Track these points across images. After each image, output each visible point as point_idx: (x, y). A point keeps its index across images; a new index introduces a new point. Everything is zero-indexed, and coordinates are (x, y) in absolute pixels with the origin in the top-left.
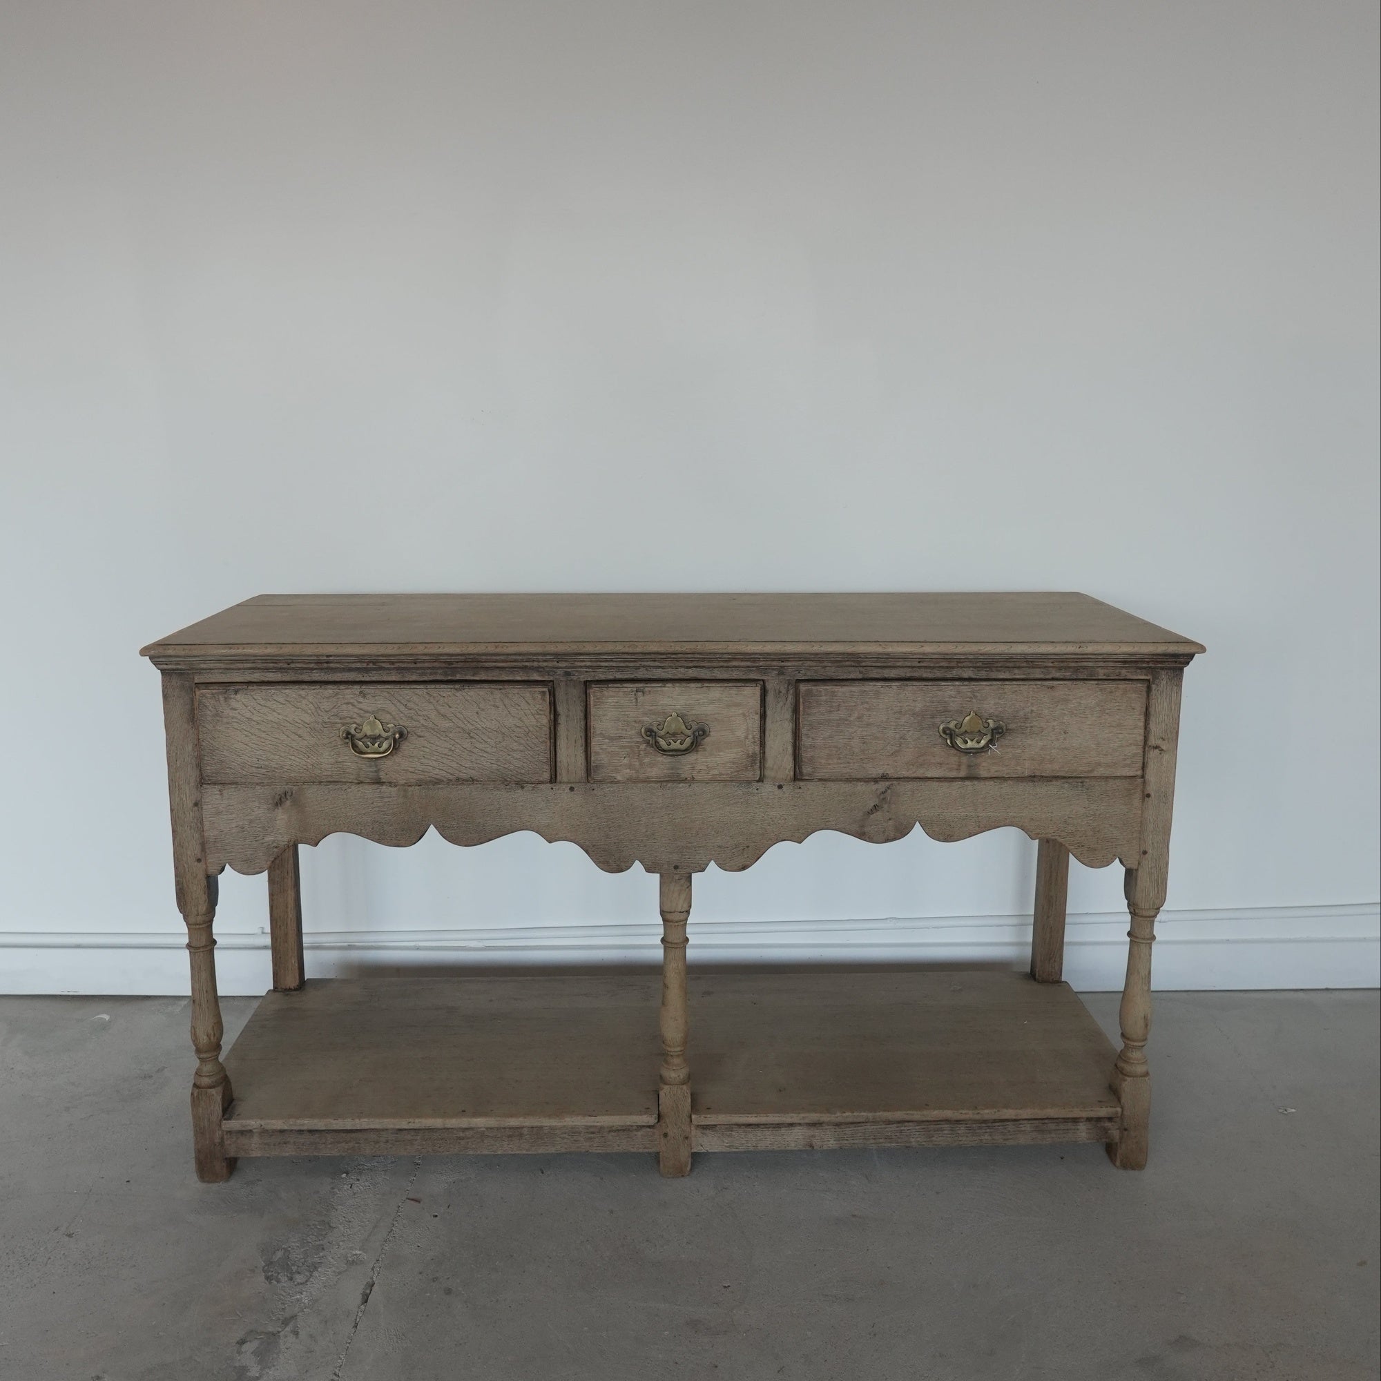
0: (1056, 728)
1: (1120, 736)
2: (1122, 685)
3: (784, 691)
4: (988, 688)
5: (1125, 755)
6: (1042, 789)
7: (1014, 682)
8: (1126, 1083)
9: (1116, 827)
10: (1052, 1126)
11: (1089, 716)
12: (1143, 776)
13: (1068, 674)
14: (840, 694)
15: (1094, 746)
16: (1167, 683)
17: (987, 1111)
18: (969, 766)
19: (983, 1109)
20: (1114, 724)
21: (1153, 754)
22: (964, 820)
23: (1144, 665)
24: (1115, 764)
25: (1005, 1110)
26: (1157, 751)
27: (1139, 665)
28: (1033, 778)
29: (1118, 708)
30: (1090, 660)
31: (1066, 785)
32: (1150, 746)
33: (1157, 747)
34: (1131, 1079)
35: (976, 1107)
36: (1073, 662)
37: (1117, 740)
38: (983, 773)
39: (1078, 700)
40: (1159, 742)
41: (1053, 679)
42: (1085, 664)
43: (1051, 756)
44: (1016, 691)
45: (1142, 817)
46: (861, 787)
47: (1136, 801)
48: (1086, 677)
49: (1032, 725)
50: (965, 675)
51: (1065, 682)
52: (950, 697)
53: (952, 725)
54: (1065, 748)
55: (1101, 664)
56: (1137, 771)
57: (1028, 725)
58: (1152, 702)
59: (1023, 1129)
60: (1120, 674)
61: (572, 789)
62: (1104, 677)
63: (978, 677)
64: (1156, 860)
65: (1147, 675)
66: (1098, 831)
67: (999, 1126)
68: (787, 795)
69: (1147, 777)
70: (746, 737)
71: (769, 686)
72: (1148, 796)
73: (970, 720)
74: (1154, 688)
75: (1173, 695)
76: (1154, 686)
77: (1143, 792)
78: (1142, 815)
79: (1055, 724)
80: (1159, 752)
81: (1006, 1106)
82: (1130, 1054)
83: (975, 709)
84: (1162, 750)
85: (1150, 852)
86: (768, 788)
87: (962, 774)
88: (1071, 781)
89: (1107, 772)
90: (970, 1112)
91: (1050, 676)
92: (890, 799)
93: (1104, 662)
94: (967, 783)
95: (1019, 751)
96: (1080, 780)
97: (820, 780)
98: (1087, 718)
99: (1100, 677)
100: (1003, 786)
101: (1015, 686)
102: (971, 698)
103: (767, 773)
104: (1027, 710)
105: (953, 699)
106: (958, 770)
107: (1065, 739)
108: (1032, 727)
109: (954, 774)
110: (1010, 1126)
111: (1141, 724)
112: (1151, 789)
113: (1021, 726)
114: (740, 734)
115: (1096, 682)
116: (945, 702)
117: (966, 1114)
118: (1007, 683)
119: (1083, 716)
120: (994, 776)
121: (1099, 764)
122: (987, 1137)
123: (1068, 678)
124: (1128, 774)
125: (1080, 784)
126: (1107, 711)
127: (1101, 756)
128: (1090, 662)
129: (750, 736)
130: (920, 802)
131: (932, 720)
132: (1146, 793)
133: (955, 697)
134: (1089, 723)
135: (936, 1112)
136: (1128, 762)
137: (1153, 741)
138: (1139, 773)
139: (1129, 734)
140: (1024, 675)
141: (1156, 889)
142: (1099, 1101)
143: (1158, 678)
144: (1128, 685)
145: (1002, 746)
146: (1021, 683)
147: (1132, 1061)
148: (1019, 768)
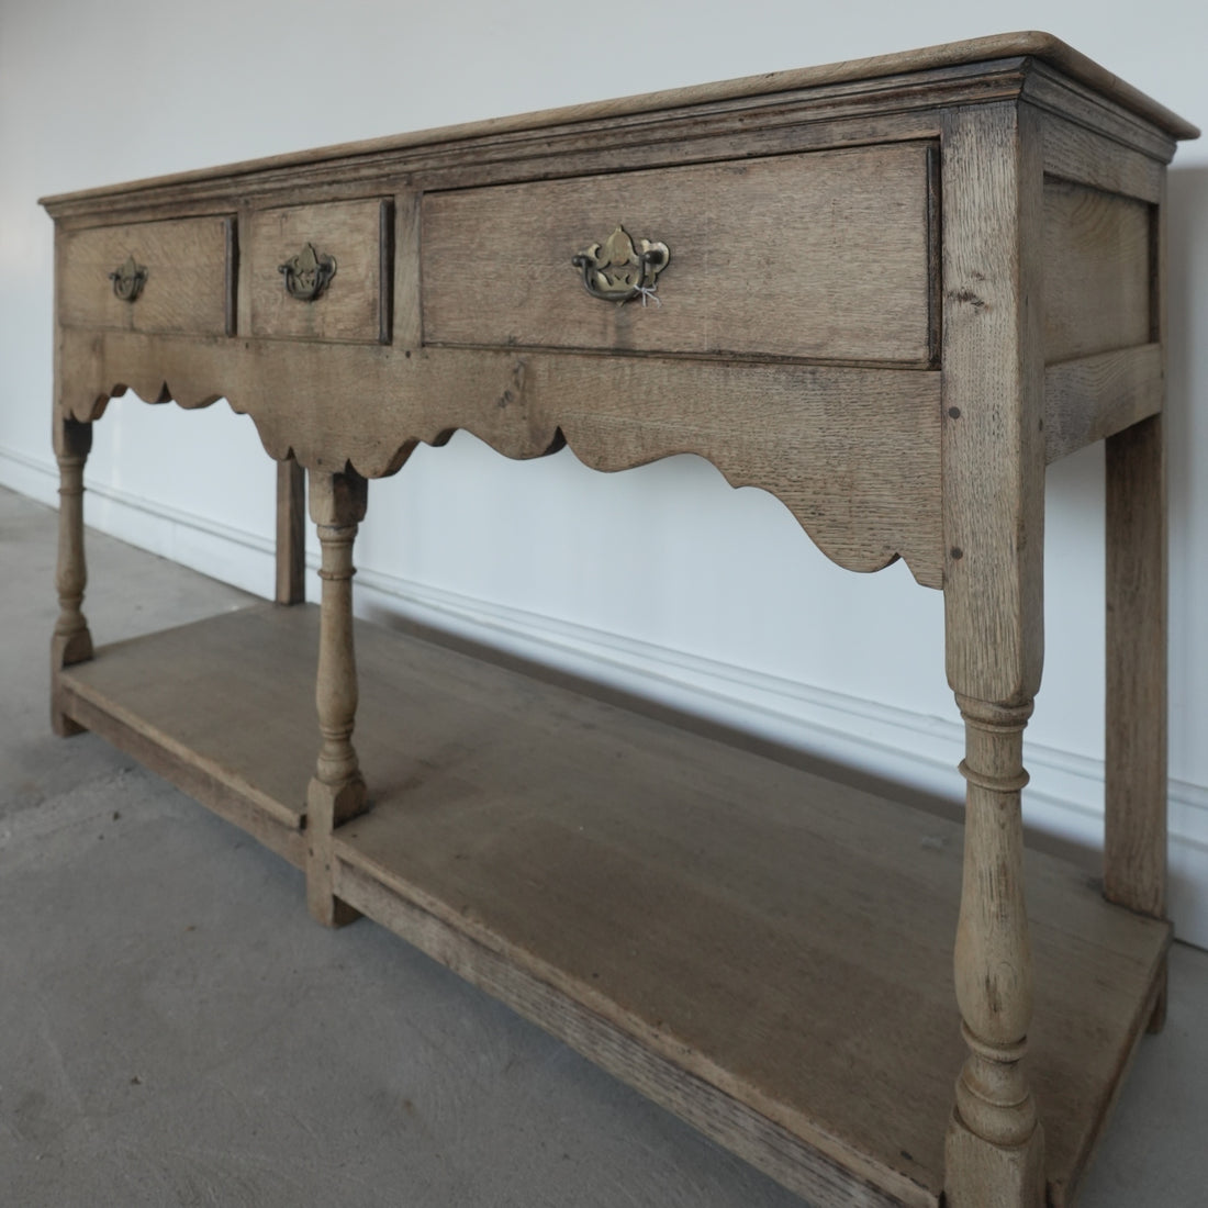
0: (752, 252)
1: (876, 268)
2: (871, 155)
3: (411, 209)
4: (640, 181)
5: (888, 312)
6: (744, 382)
7: (683, 168)
8: (954, 1138)
9: (887, 482)
10: (797, 1153)
11: (811, 225)
12: (936, 362)
13: (775, 144)
14: (460, 207)
15: (823, 291)
16: (979, 141)
17: (670, 1040)
18: (619, 328)
19: (667, 1033)
20: (861, 241)
21: (954, 311)
22: (620, 431)
23: (918, 103)
24: (868, 330)
25: (700, 1057)
26: (967, 306)
27: (907, 103)
28: (722, 358)
29: (866, 204)
30: (803, 105)
31: (783, 377)
32: (952, 294)
33: (966, 297)
34: (968, 1134)
35: (659, 1023)
36: (775, 114)
37: (867, 277)
38: (641, 343)
39: (789, 193)
40: (969, 284)
41: (750, 156)
42: (801, 116)
43: (746, 312)
44: (683, 182)
45: (942, 464)
46: (489, 360)
47: (929, 425)
48: (809, 146)
49: (710, 248)
50: (615, 164)
51: (767, 159)
52: (590, 202)
53: (591, 253)
54: (770, 296)
55: (829, 112)
56: (915, 348)
57: (706, 248)
58: (947, 188)
59: (741, 1122)
60: (873, 133)
61: (247, 346)
62: (844, 142)
63: (633, 164)
64: (986, 578)
65: (932, 128)
66: (851, 486)
67: (698, 1087)
68: (414, 367)
69: (947, 365)
70: (367, 277)
71: (398, 204)
72: (955, 413)
73: (614, 242)
74: (949, 157)
75: (995, 169)
76: (948, 153)
77: (942, 401)
78: (942, 455)
79: (750, 244)
80: (973, 307)
81: (709, 1052)
82: (973, 1069)
83: (623, 222)
84: (980, 303)
85: (968, 552)
86: (395, 354)
87: (610, 342)
88: (791, 368)
89: (857, 350)
90: (644, 1025)
91: (743, 152)
92: (525, 382)
93: (834, 105)
94: (623, 361)
95: (692, 300)
96: (810, 368)
97: (445, 345)
98: (807, 229)
99: (836, 144)
100: (675, 371)
101: (681, 174)
102: (617, 201)
103: (397, 332)
104: (702, 219)
105: (593, 206)
106: (603, 333)
107: (769, 276)
108: (710, 252)
109: (597, 342)
110: (718, 1104)
111: (918, 237)
112: (960, 397)
113: (692, 251)
114: (362, 270)
115: (822, 153)
116: (583, 212)
117: (636, 1024)
118: (673, 169)
119: (799, 226)
120: (656, 348)
121: (834, 331)
122: (677, 1097)
123: (776, 150)
124: (898, 356)
125: (809, 376)
126: (847, 213)
127: (840, 313)
128: (805, 109)
129: (370, 274)
130: (562, 392)
131: (566, 244)
132: (949, 405)
133: (597, 202)
134: (811, 240)
135: (593, 994)
136: (895, 326)
137: (955, 281)
138: (922, 353)
139: (896, 262)
140: (703, 152)
141: (991, 653)
142: (905, 1155)
143: (957, 131)
144: (888, 154)
145: (665, 291)
146: (692, 167)
147: (971, 1089)
148: (692, 334)
